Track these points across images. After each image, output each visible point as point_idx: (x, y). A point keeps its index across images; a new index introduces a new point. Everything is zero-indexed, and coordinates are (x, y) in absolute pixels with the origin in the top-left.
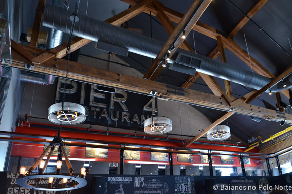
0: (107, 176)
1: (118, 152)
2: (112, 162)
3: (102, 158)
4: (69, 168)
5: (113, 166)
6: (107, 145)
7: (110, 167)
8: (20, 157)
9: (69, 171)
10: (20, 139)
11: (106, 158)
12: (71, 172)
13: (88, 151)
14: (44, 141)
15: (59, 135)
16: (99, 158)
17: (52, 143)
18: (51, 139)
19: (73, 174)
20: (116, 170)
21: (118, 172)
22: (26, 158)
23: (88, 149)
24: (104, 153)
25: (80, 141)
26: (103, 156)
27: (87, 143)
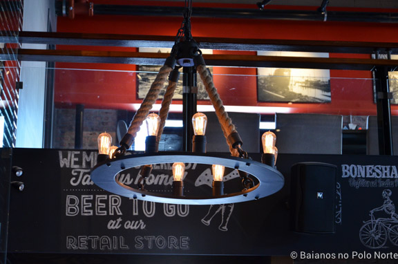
0: (337, 160)
1: (368, 78)
2: (347, 114)
3: (314, 102)
4: (228, 134)
5: (352, 127)
6: (326, 55)
7: (345, 133)
8: (79, 107)
9: (230, 145)
10: (75, 52)
11: (328, 102)
12: (234, 146)
13: (265, 79)
14: (136, 53)
15: (187, 33)
16: (303, 101)
17: (169, 59)
18: (167, 49)
19: (241, 153)
20: (364, 143)
21: (373, 148)
22: (94, 111)
23: (266, 72)
24: (316, 85)
25: (243, 48)
26: (317, 94)
27: (261, 53)
